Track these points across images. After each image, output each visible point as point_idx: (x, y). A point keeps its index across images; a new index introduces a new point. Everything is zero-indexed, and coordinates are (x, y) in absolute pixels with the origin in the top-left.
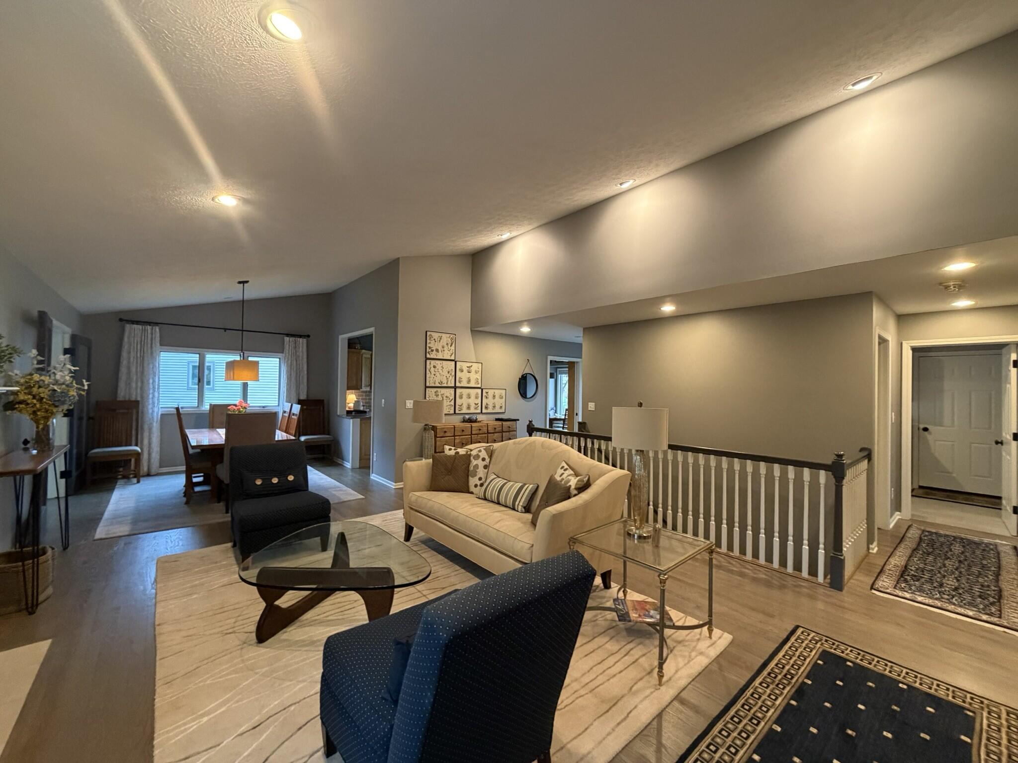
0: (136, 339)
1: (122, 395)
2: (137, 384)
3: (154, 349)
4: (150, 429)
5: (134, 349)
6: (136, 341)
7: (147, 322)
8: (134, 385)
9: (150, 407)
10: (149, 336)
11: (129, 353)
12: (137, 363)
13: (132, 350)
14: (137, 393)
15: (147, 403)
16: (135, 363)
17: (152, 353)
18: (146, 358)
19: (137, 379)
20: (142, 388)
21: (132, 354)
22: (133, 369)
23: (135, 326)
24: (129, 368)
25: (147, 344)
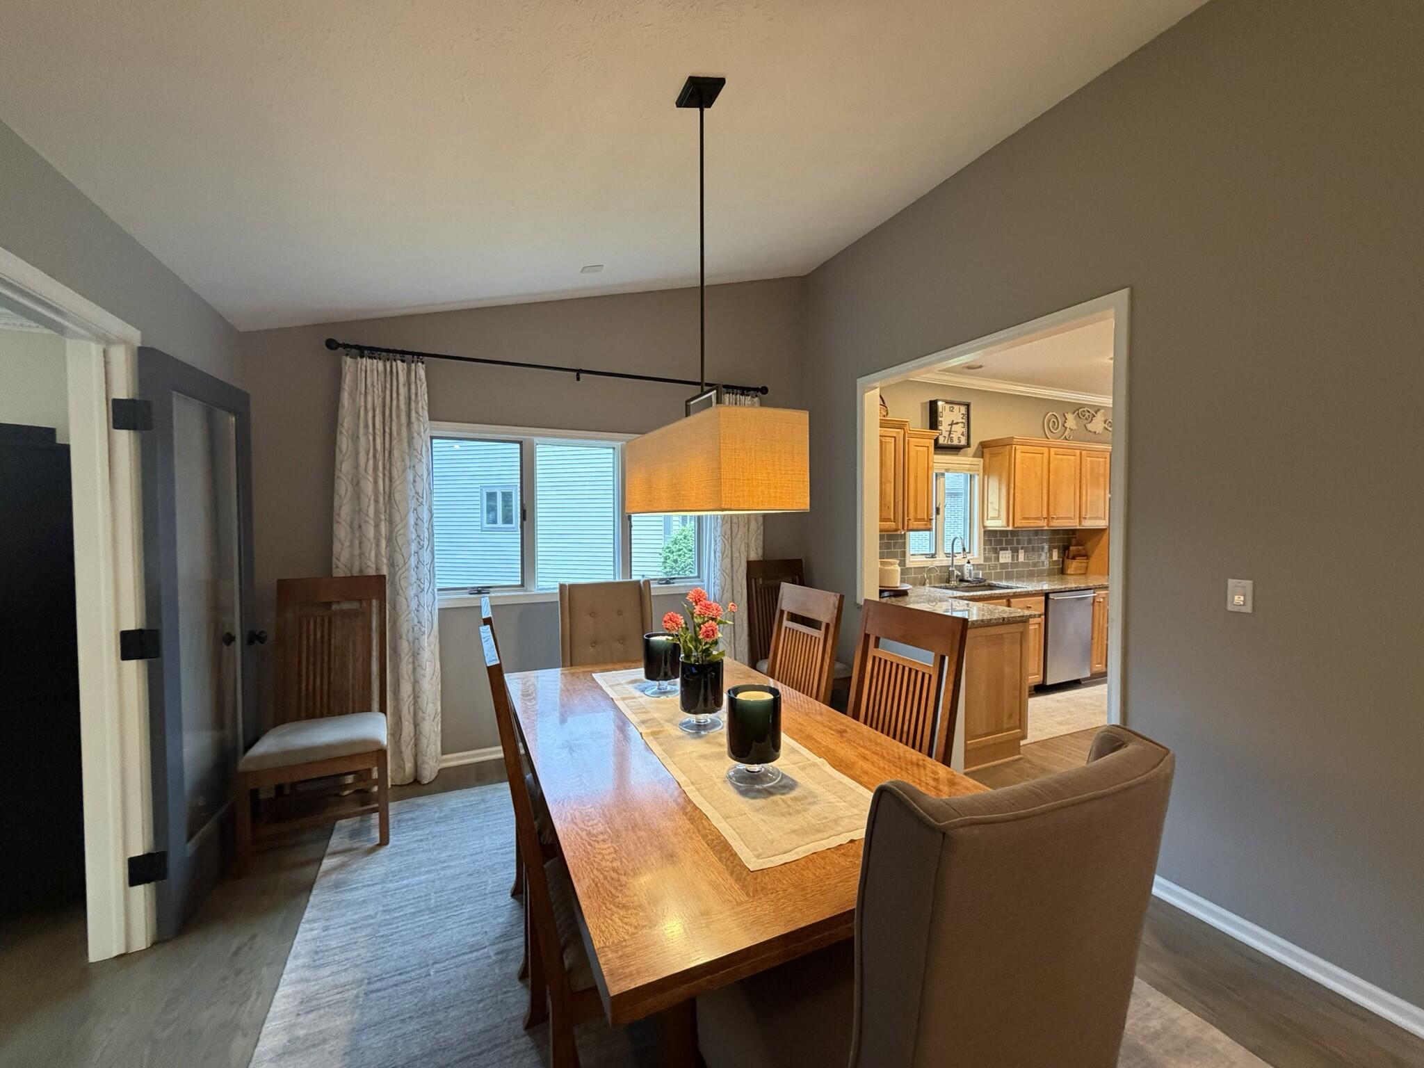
0: (369, 399)
1: (344, 561)
2: (377, 526)
3: (415, 426)
4: (415, 655)
5: (366, 427)
6: (370, 406)
7: (395, 351)
8: (370, 532)
9: (412, 591)
10: (403, 391)
11: (355, 438)
12: (375, 469)
13: (361, 431)
14: (378, 555)
15: (403, 583)
16: (370, 471)
17: (410, 440)
18: (396, 453)
19: (377, 511)
20: (390, 540)
21: (362, 440)
22: (368, 487)
23: (366, 362)
24: (356, 484)
25: (398, 417)
